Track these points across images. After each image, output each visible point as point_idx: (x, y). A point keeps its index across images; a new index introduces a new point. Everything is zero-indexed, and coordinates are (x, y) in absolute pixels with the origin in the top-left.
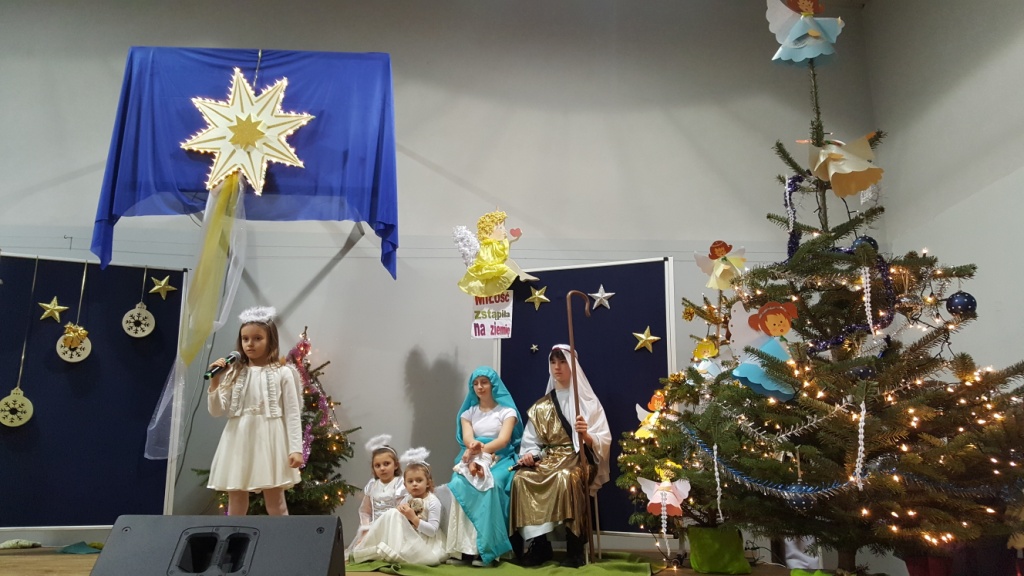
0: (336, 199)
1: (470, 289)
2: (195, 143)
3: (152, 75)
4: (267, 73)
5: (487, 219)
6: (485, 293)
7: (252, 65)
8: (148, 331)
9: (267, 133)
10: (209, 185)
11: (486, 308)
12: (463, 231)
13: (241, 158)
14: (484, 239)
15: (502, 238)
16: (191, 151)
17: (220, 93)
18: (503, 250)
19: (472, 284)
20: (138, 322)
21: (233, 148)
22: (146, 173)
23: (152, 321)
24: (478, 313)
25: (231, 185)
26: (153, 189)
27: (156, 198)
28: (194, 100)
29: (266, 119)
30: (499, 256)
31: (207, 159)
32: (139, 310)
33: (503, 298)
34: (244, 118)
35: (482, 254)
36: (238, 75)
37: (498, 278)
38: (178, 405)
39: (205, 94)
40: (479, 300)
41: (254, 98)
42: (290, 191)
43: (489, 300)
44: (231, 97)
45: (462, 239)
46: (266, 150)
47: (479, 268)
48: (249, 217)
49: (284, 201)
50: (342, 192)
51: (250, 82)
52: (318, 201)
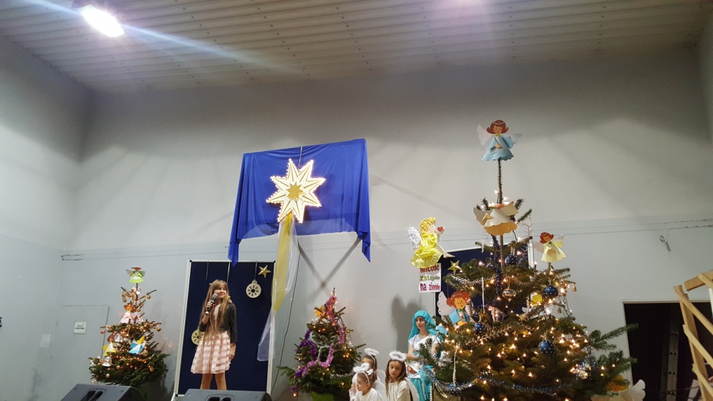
0: (339, 220)
1: (416, 264)
2: (273, 199)
3: (253, 167)
4: (305, 158)
5: (425, 223)
6: (425, 266)
7: (297, 156)
8: (258, 294)
9: (304, 191)
10: (279, 220)
11: (426, 274)
12: (413, 230)
13: (293, 204)
14: (423, 234)
15: (433, 233)
16: (270, 203)
17: (283, 173)
18: (434, 240)
19: (418, 261)
20: (253, 290)
21: (289, 200)
22: (252, 217)
23: (259, 289)
24: (422, 277)
25: (289, 219)
26: (255, 224)
27: (256, 228)
28: (271, 178)
29: (304, 183)
30: (432, 243)
31: (278, 206)
32: (254, 284)
33: (435, 268)
34: (293, 184)
35: (422, 243)
36: (291, 162)
37: (431, 256)
38: (272, 333)
39: (276, 174)
40: (422, 270)
41: (298, 173)
42: (317, 218)
43: (428, 270)
44: (287, 174)
45: (412, 235)
46: (304, 199)
47: (421, 251)
48: (298, 234)
49: (314, 224)
50: (341, 217)
51: (297, 165)
52: (330, 222)
